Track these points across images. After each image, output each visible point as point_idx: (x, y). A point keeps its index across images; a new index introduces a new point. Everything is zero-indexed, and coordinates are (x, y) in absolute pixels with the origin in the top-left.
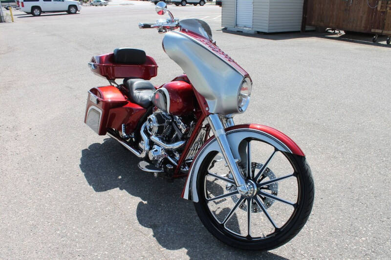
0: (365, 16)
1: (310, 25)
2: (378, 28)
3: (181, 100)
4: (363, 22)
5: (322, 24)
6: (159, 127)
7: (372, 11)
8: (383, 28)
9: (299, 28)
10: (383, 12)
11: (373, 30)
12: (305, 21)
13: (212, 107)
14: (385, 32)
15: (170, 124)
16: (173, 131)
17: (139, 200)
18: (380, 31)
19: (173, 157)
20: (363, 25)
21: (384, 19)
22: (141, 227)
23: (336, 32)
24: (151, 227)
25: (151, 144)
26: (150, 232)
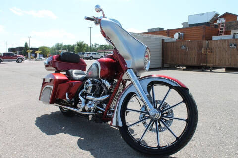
0: (196, 57)
1: (166, 63)
2: (204, 63)
3: (107, 69)
4: (196, 60)
5: (173, 63)
6: (93, 87)
7: (199, 54)
8: (207, 63)
9: (160, 66)
10: (206, 54)
11: (201, 64)
12: (163, 62)
13: (129, 63)
14: (208, 65)
15: (100, 85)
16: (101, 90)
17: (78, 138)
18: (206, 64)
19: (102, 107)
20: (196, 62)
21: (206, 58)
22: (82, 150)
23: (181, 67)
24: (89, 150)
25: (87, 101)
26: (89, 153)
